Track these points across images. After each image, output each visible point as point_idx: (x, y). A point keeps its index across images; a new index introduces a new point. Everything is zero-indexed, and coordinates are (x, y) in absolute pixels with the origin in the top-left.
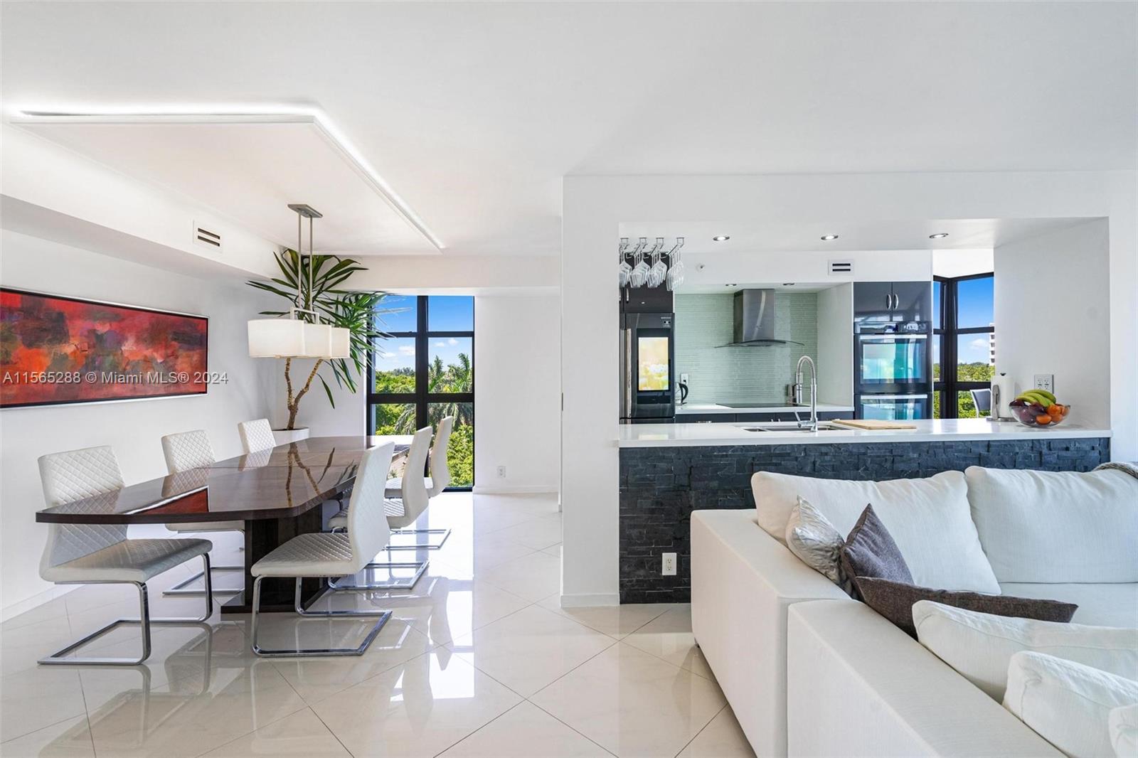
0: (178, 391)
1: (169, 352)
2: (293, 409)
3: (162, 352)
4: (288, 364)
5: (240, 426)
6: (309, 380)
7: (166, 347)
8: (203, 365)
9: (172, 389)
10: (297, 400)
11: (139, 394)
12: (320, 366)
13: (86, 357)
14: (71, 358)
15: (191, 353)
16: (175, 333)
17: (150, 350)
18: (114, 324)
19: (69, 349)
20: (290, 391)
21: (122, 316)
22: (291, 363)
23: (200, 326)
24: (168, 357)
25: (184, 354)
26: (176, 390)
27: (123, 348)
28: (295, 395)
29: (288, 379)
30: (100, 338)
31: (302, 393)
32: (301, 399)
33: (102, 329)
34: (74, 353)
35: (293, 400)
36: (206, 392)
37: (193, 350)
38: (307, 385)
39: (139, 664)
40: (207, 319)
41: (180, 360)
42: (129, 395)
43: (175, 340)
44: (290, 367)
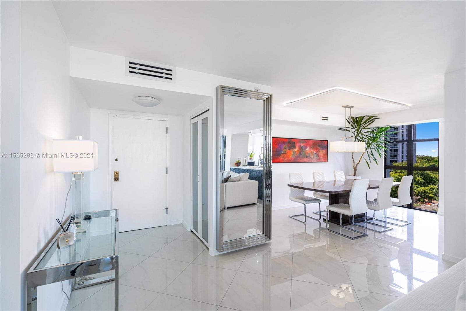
0: (320, 161)
1: (317, 150)
2: (355, 169)
3: (316, 150)
4: (353, 154)
5: (334, 172)
6: (360, 160)
7: (317, 149)
8: (327, 154)
9: (318, 161)
10: (356, 166)
11: (310, 162)
12: (364, 154)
13: (299, 152)
14: (296, 152)
15: (323, 151)
16: (319, 145)
17: (313, 150)
18: (305, 144)
19: (296, 150)
20: (354, 163)
21: (306, 141)
22: (354, 153)
23: (326, 143)
24: (317, 152)
25: (321, 151)
26: (319, 161)
27: (307, 150)
28: (356, 164)
29: (353, 159)
30: (302, 147)
31: (358, 164)
32: (358, 166)
33: (302, 145)
34: (297, 151)
35: (355, 166)
36: (327, 162)
37: (324, 150)
38: (360, 161)
39: (304, 223)
40: (327, 141)
41: (320, 153)
42: (308, 162)
43: (319, 147)
44: (354, 155)
